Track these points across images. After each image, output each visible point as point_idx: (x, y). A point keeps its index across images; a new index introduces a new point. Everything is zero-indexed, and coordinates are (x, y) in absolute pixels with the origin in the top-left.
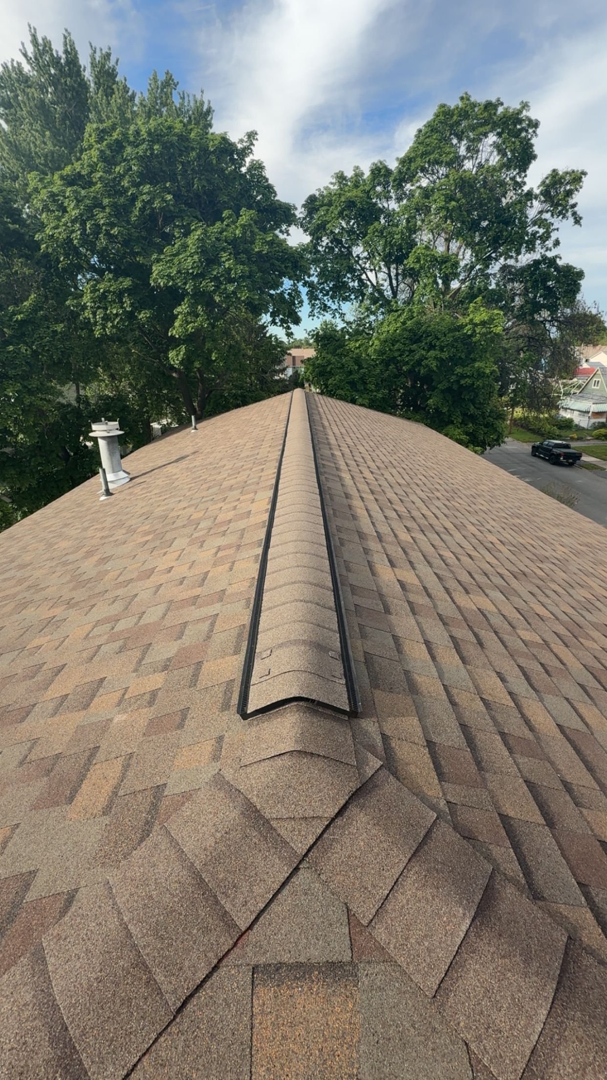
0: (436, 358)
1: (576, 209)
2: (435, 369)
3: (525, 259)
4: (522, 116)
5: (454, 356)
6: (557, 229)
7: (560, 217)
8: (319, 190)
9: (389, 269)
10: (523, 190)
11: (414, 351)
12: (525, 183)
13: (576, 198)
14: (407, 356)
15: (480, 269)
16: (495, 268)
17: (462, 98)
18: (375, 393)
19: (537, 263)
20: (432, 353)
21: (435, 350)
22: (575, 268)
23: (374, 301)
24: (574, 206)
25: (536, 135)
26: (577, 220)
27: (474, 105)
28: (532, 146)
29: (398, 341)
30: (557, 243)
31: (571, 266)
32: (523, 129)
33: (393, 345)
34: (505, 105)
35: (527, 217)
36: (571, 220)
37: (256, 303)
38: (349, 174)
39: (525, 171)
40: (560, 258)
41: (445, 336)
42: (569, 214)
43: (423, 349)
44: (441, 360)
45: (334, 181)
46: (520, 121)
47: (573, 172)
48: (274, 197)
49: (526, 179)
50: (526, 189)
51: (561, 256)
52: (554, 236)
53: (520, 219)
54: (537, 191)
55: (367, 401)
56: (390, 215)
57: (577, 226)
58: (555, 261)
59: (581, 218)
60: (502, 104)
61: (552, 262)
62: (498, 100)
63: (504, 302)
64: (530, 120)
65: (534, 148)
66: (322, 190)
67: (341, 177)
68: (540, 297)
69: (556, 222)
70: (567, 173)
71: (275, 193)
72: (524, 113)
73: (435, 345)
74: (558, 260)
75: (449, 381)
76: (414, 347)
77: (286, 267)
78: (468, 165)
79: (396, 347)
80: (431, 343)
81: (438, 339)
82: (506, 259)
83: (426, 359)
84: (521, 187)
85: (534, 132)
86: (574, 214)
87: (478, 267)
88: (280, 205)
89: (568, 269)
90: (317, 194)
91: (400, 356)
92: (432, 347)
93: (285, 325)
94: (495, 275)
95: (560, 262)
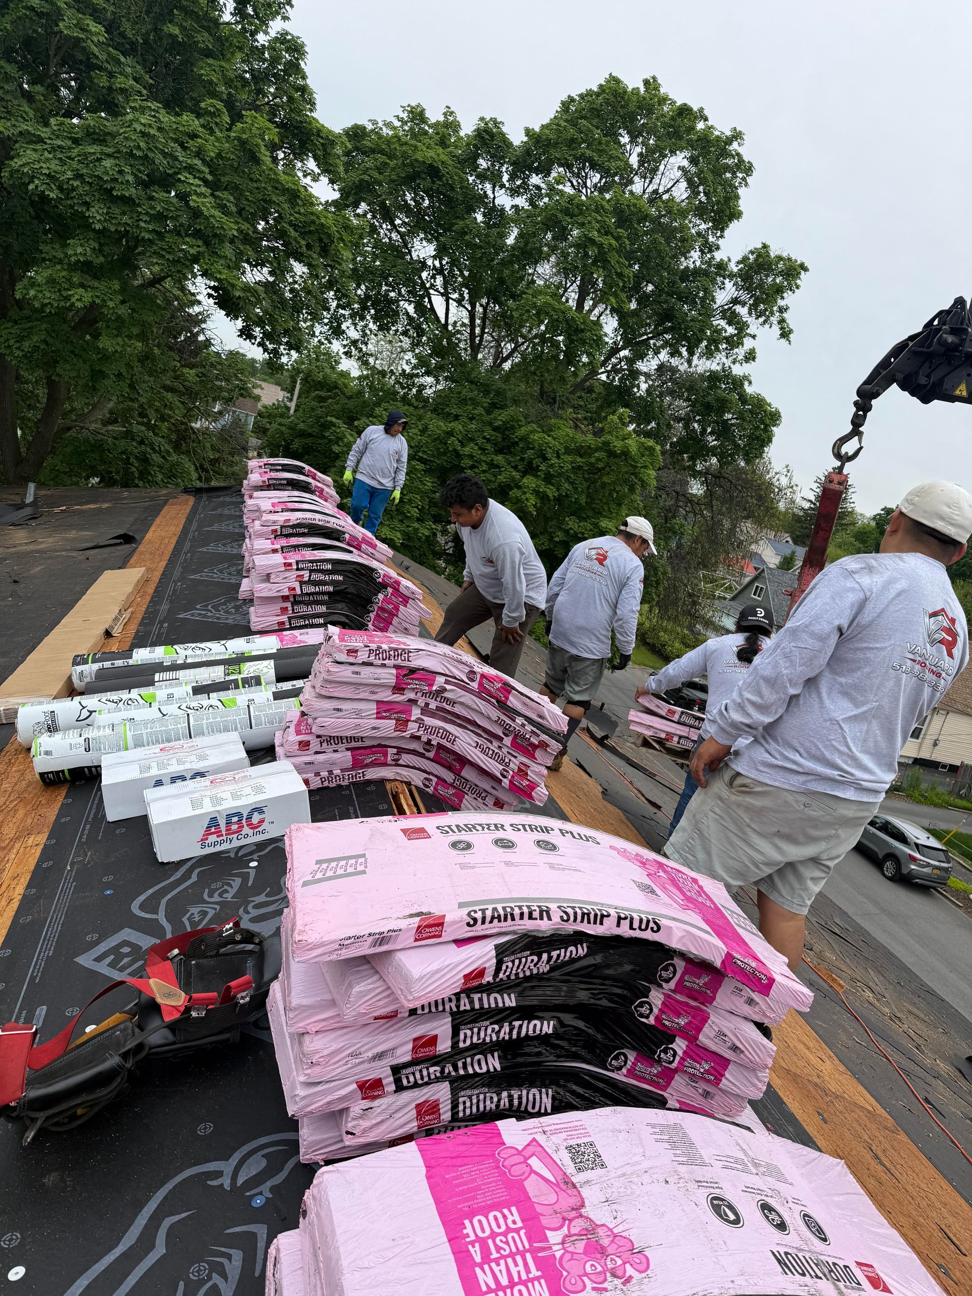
0: (536, 492)
1: (784, 315)
2: (532, 509)
3: (702, 365)
4: (731, 148)
5: (567, 495)
6: (754, 337)
7: (761, 320)
8: (375, 122)
9: (473, 306)
10: (713, 258)
11: (498, 467)
12: (718, 248)
13: (789, 299)
14: (484, 471)
15: (625, 357)
16: (649, 365)
17: (646, 83)
18: (416, 525)
19: (713, 378)
20: (529, 481)
21: (537, 476)
22: (770, 405)
23: (438, 351)
24: (782, 310)
25: (746, 185)
26: (785, 334)
27: (664, 100)
28: (737, 197)
29: (471, 440)
30: (750, 356)
31: (763, 400)
32: (727, 168)
33: (463, 445)
34: (710, 123)
35: (713, 300)
36: (776, 330)
37: (237, 294)
38: (434, 115)
39: (722, 230)
40: (750, 383)
41: (558, 457)
42: (774, 319)
43: (515, 468)
44: (543, 497)
45: (405, 116)
46: (725, 153)
47: (789, 259)
48: (311, 111)
49: (721, 242)
50: (718, 256)
51: (752, 378)
52: (748, 343)
53: (703, 299)
54: (734, 268)
55: (399, 535)
56: (495, 213)
57: (783, 341)
58: (742, 385)
59: (791, 331)
60: (706, 119)
61: (738, 383)
62: (701, 110)
63: (653, 424)
64: (741, 161)
65: (740, 202)
66: (380, 124)
67: (417, 115)
68: (711, 433)
69: (754, 325)
70: (780, 258)
71: (313, 104)
72: (735, 145)
73: (537, 469)
74: (746, 383)
75: (551, 539)
76: (500, 459)
77: (309, 247)
78: (638, 186)
79: (467, 450)
80: (530, 463)
81: (545, 459)
82: (672, 355)
83: (519, 487)
84: (710, 251)
85: (744, 179)
86: (782, 321)
87: (625, 353)
88: (319, 131)
89: (759, 403)
90: (370, 127)
91: (472, 467)
92: (530, 469)
93: (271, 347)
94: (647, 375)
95: (749, 389)
